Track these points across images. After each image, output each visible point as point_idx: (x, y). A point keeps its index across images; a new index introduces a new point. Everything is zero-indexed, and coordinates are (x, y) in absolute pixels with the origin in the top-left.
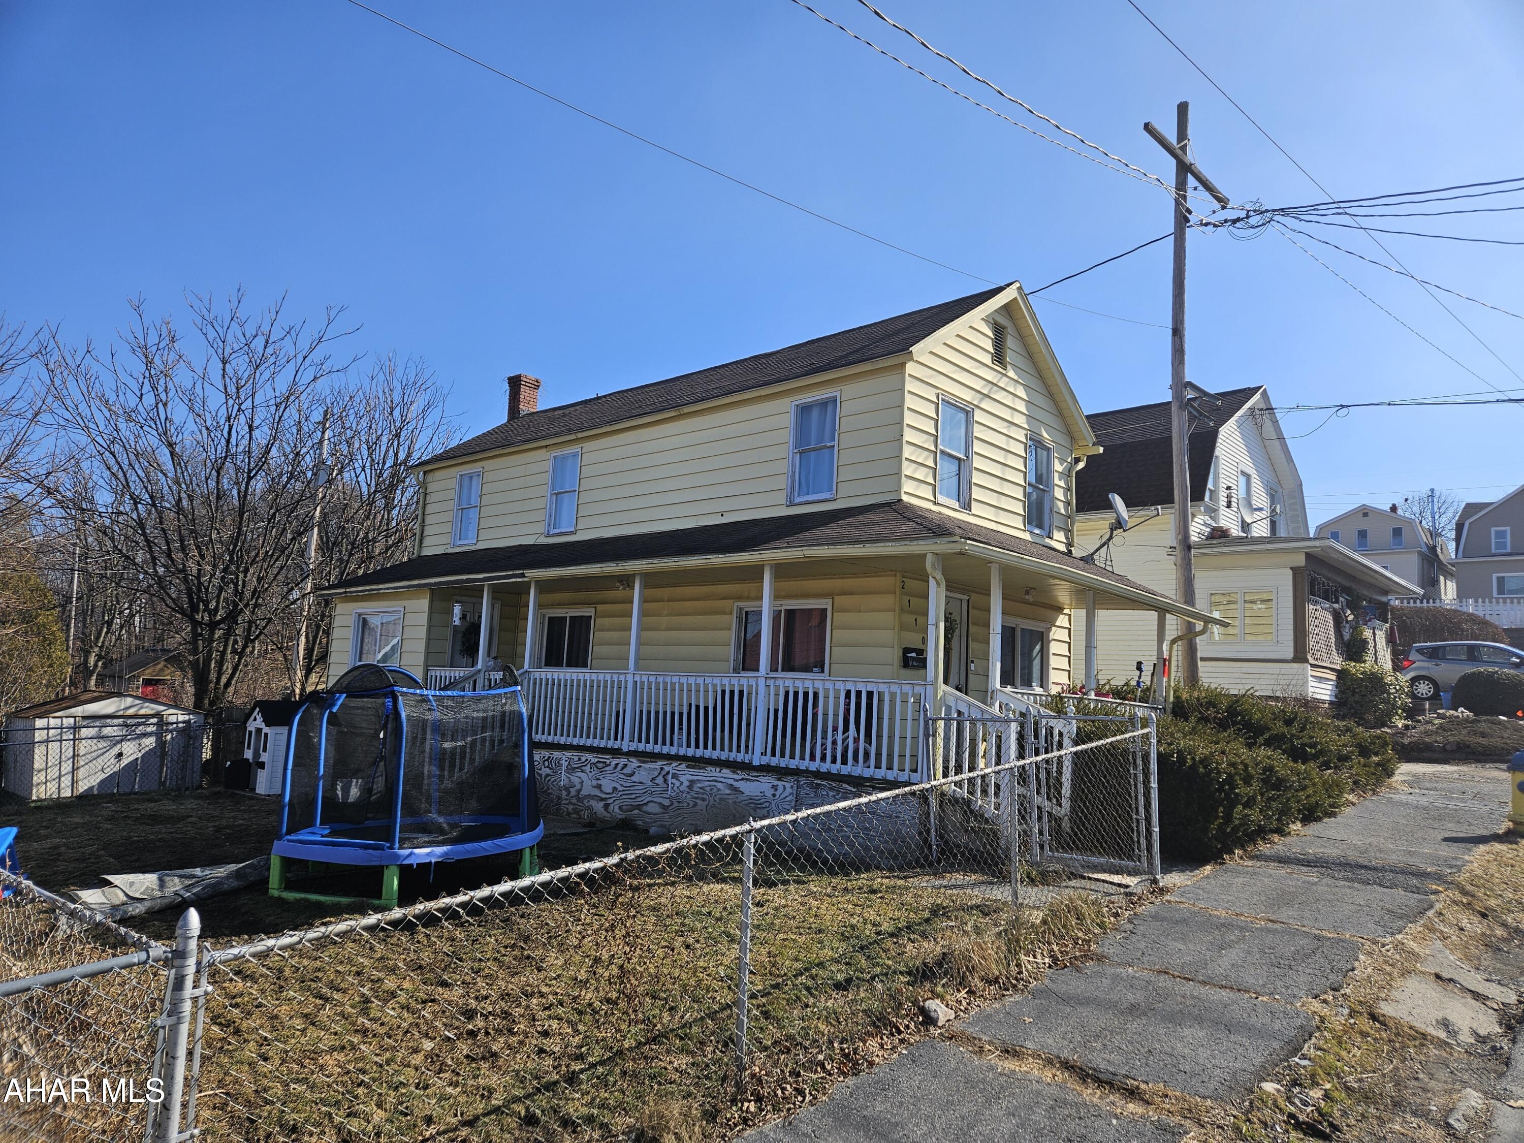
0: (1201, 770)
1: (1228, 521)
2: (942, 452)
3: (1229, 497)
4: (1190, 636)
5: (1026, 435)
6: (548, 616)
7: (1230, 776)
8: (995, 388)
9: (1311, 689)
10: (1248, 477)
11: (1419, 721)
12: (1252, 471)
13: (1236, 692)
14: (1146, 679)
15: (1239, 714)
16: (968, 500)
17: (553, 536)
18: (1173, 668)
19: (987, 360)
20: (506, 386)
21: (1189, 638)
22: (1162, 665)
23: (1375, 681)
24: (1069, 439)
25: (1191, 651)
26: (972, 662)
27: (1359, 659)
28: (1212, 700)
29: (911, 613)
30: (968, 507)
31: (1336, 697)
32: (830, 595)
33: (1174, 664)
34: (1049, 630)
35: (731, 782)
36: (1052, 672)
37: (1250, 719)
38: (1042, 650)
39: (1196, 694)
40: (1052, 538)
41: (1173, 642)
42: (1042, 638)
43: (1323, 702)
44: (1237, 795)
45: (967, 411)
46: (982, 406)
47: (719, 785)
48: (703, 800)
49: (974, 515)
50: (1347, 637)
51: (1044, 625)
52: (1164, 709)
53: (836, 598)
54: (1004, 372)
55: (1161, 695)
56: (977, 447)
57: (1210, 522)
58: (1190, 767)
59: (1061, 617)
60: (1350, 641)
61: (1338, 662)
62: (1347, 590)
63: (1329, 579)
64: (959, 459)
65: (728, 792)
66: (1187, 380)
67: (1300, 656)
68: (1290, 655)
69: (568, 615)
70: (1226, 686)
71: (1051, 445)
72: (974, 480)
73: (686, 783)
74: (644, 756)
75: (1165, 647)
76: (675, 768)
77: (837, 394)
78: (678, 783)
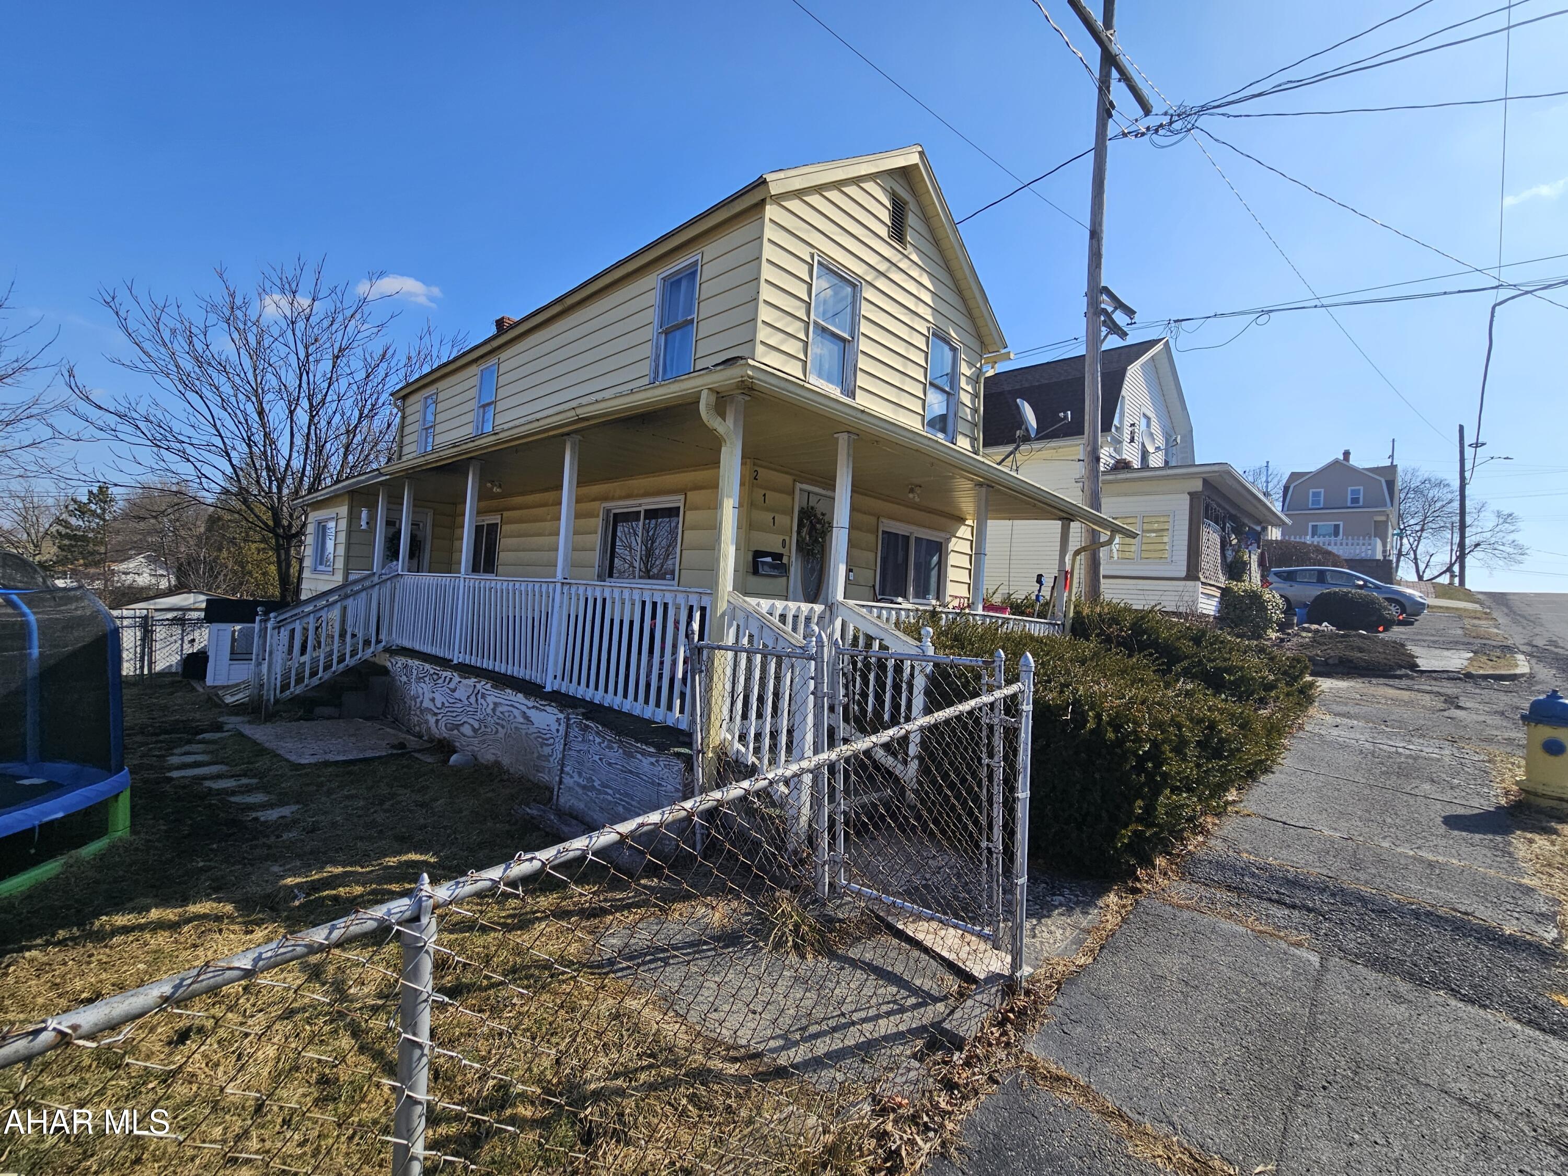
0: (1110, 735)
1: (1131, 454)
2: (815, 323)
3: (1132, 433)
4: (1094, 547)
5: (929, 329)
7: (1155, 744)
8: (894, 268)
9: (1200, 605)
10: (1148, 419)
11: (1289, 634)
12: (1152, 415)
13: (1141, 608)
14: (1046, 592)
15: (1145, 632)
16: (851, 386)
18: (1075, 581)
19: (883, 232)
21: (1092, 549)
22: (1064, 577)
23: (1255, 598)
24: (978, 343)
25: (1094, 565)
26: (851, 570)
27: (1239, 579)
28: (1116, 615)
29: (768, 509)
30: (851, 394)
31: (1219, 612)
32: (684, 491)
33: (1076, 575)
34: (948, 540)
35: (524, 708)
36: (949, 584)
37: (1157, 638)
38: (939, 563)
39: (1098, 609)
40: (955, 444)
41: (1077, 553)
42: (939, 549)
43: (1209, 616)
44: (1165, 775)
45: (853, 284)
46: (875, 283)
47: (516, 712)
48: (503, 727)
50: (1229, 559)
51: (943, 535)
52: (1063, 625)
53: (689, 494)
54: (903, 251)
55: (1061, 611)
56: (865, 328)
57: (1114, 454)
58: (1092, 731)
59: (963, 528)
60: (1232, 562)
61: (1222, 581)
62: (1233, 518)
63: (1219, 505)
64: (844, 340)
65: (522, 720)
66: (1103, 284)
67: (1192, 574)
68: (1183, 574)
69: (485, 523)
70: (1130, 602)
71: (958, 345)
72: (860, 365)
73: (491, 706)
74: (466, 670)
75: (1068, 559)
76: (484, 686)
77: (699, 257)
78: (485, 704)
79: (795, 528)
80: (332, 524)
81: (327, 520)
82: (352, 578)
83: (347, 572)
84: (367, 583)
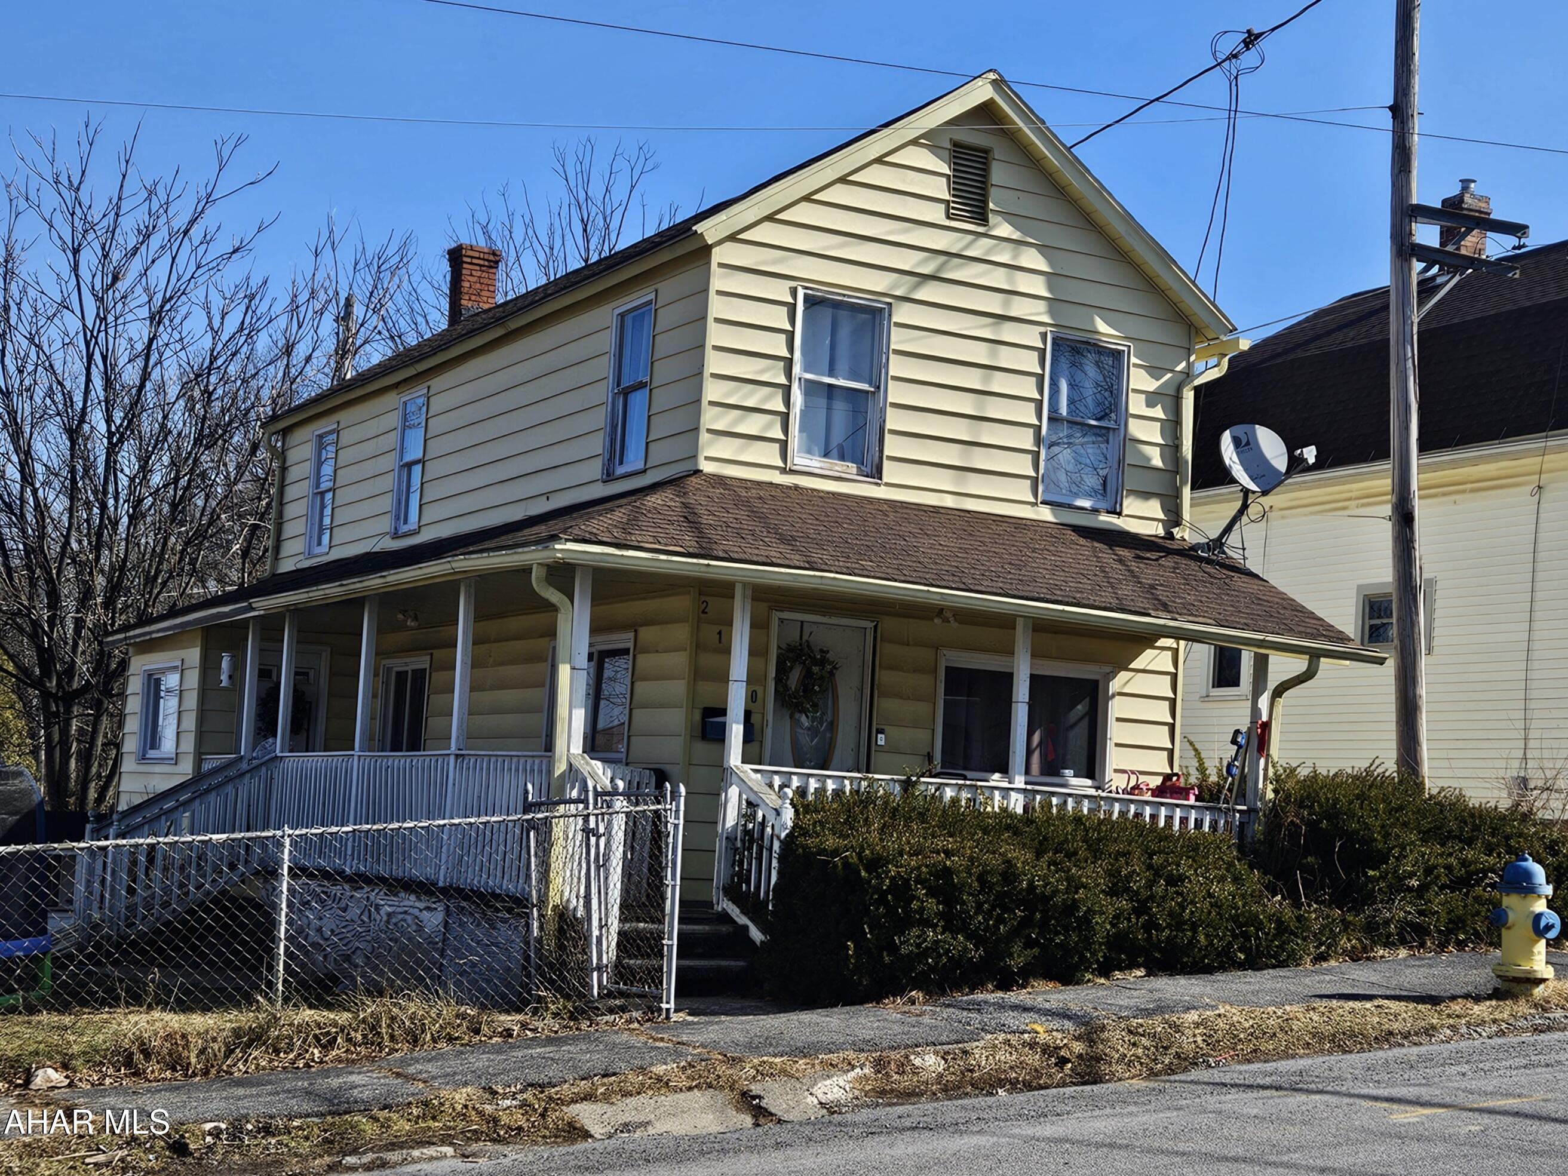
5: (1047, 335)
6: (395, 669)
8: (958, 260)
16: (876, 459)
17: (406, 535)
19: (935, 214)
20: (445, 267)
22: (1257, 733)
24: (1181, 329)
26: (880, 731)
29: (722, 651)
30: (876, 473)
32: (634, 628)
34: (1111, 676)
35: (417, 912)
38: (1087, 713)
40: (1120, 514)
45: (873, 310)
46: (918, 295)
47: (409, 919)
49: (887, 484)
51: (1094, 668)
53: (641, 631)
54: (981, 229)
55: (1255, 788)
56: (901, 367)
59: (1149, 653)
64: (854, 393)
65: (415, 928)
66: (1415, 201)
69: (409, 668)
71: (1120, 345)
72: (890, 425)
73: (385, 918)
74: (357, 880)
75: (1264, 702)
76: (378, 896)
77: (652, 296)
78: (378, 917)
79: (772, 673)
80: (172, 680)
81: (164, 671)
82: (206, 767)
83: (198, 761)
84: (232, 773)
